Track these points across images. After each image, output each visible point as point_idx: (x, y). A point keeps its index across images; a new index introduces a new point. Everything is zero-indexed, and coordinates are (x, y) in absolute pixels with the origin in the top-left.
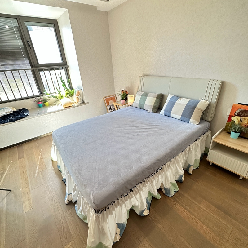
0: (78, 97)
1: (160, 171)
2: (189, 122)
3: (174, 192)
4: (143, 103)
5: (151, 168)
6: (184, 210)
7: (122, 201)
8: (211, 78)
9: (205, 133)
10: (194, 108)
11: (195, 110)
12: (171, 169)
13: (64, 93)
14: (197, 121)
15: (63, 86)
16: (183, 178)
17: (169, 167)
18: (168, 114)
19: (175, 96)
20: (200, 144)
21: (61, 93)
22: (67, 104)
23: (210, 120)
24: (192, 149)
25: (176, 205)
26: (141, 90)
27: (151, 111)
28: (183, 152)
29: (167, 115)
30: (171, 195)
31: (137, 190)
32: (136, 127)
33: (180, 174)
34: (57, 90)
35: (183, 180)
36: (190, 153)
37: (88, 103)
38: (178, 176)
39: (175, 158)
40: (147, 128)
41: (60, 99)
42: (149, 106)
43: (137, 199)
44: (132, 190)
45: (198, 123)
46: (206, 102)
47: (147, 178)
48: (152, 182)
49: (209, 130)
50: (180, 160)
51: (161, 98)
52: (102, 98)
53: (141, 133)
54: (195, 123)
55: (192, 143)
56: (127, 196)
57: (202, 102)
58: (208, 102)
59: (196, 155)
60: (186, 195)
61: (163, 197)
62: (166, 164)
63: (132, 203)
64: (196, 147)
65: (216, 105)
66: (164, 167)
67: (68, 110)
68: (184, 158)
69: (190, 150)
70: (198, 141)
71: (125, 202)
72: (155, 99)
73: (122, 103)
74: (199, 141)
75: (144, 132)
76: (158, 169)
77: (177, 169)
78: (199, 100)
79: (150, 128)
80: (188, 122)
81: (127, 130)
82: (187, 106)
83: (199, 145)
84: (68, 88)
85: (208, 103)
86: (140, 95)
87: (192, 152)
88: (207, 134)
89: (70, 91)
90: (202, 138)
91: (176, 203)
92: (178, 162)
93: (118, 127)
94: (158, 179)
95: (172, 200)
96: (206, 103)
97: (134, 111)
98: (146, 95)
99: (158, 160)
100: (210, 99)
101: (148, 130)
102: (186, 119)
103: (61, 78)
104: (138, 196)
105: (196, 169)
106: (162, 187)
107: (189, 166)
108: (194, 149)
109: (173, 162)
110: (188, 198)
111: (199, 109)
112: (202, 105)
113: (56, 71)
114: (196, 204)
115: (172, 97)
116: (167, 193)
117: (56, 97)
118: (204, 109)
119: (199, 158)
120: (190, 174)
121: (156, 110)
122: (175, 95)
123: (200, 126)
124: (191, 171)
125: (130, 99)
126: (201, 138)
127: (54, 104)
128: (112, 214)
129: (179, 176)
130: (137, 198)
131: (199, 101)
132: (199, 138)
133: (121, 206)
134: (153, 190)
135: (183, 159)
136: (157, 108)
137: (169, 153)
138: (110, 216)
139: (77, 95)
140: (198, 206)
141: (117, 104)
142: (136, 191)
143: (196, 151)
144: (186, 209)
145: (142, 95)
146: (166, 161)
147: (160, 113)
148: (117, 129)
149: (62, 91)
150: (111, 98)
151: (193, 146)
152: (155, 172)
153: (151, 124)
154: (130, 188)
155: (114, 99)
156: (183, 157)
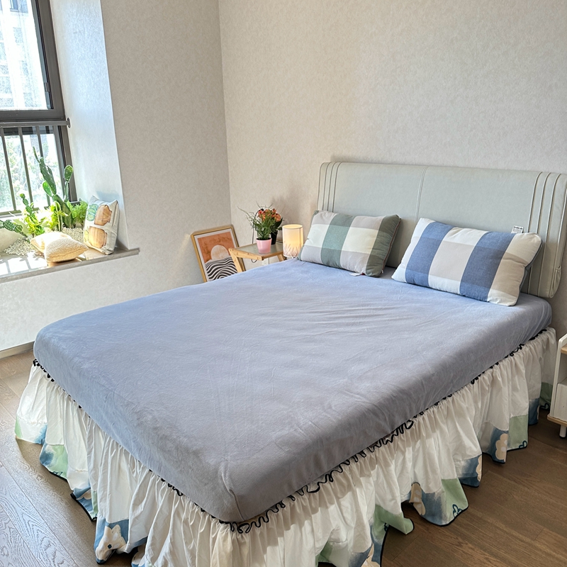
0: (104, 228)
1: (408, 431)
2: (486, 297)
3: (455, 511)
4: (334, 247)
5: (383, 414)
6: (487, 559)
7: (304, 508)
8: (542, 169)
9: (537, 336)
10: (498, 255)
11: (502, 260)
12: (442, 432)
13: (46, 215)
14: (510, 293)
15: (45, 188)
16: (479, 470)
17: (435, 425)
18: (418, 277)
19: (437, 222)
20: (526, 366)
21: (39, 216)
22: (64, 250)
23: (549, 292)
24: (500, 379)
25: (461, 546)
26: (326, 207)
27: (364, 271)
28: (473, 383)
29: (418, 281)
30: (446, 520)
31: (344, 481)
32: (321, 312)
33: (468, 453)
34: (25, 202)
35: (480, 476)
36: (494, 392)
37: (138, 249)
38: (463, 463)
39: (450, 399)
40: (357, 317)
41: (30, 236)
42: (355, 254)
43: (345, 515)
44: (330, 476)
45: (514, 302)
46: (531, 238)
47: (372, 449)
48: (387, 465)
49: (550, 326)
50: (467, 408)
51: (394, 232)
52: (188, 237)
53: (342, 329)
54: (505, 301)
55: (501, 361)
56: (317, 494)
57: (521, 236)
58: (537, 239)
59: (514, 403)
60: (491, 520)
61: (420, 527)
62: (425, 413)
63: (332, 521)
64: (513, 376)
65: (561, 249)
66: (419, 422)
67: (67, 272)
68: (480, 406)
69: (494, 381)
70: (518, 357)
71: (313, 516)
72: (376, 232)
73: (263, 252)
74: (522, 355)
75: (348, 325)
76: (402, 425)
77: (458, 437)
78: (513, 232)
79: (366, 316)
80: (483, 299)
81: (294, 320)
82: (477, 250)
83: (522, 368)
84: (63, 199)
85: (540, 239)
86: (324, 223)
87: (500, 389)
88: (544, 336)
89: (71, 207)
90: (530, 349)
91: (461, 540)
92: (460, 414)
93: (262, 315)
94: (404, 459)
95: (447, 534)
96: (532, 241)
97: (307, 272)
98: (343, 221)
99: (402, 391)
100: (544, 230)
101: (362, 320)
102: (476, 290)
103: (42, 164)
104: (346, 501)
105: (519, 449)
106: (416, 499)
107: (497, 435)
108: (506, 378)
109: (446, 413)
110: (498, 528)
111: (512, 258)
112: (522, 245)
113: (26, 137)
114: (522, 541)
115: (430, 227)
116: (433, 515)
117: (18, 229)
118: (529, 259)
119: (526, 412)
120: (500, 463)
121: (380, 267)
122: (439, 220)
123: (518, 309)
124: (501, 455)
125: (289, 236)
126: (527, 349)
127: (8, 251)
128: (276, 543)
129: (467, 461)
130: (344, 511)
131: (514, 235)
132: (521, 348)
133: (301, 525)
134: (389, 497)
135: (476, 408)
136: (382, 262)
137: (433, 375)
138: (269, 549)
139: (100, 222)
140: (530, 545)
141: (241, 255)
142: (341, 483)
143: (514, 389)
144: (492, 554)
145: (334, 223)
146: (425, 404)
147: (393, 277)
148: (263, 318)
149: (42, 208)
150: (216, 238)
151: (502, 371)
152: (395, 433)
153: (368, 305)
154: (326, 470)
155: (228, 239)
156: (476, 402)
